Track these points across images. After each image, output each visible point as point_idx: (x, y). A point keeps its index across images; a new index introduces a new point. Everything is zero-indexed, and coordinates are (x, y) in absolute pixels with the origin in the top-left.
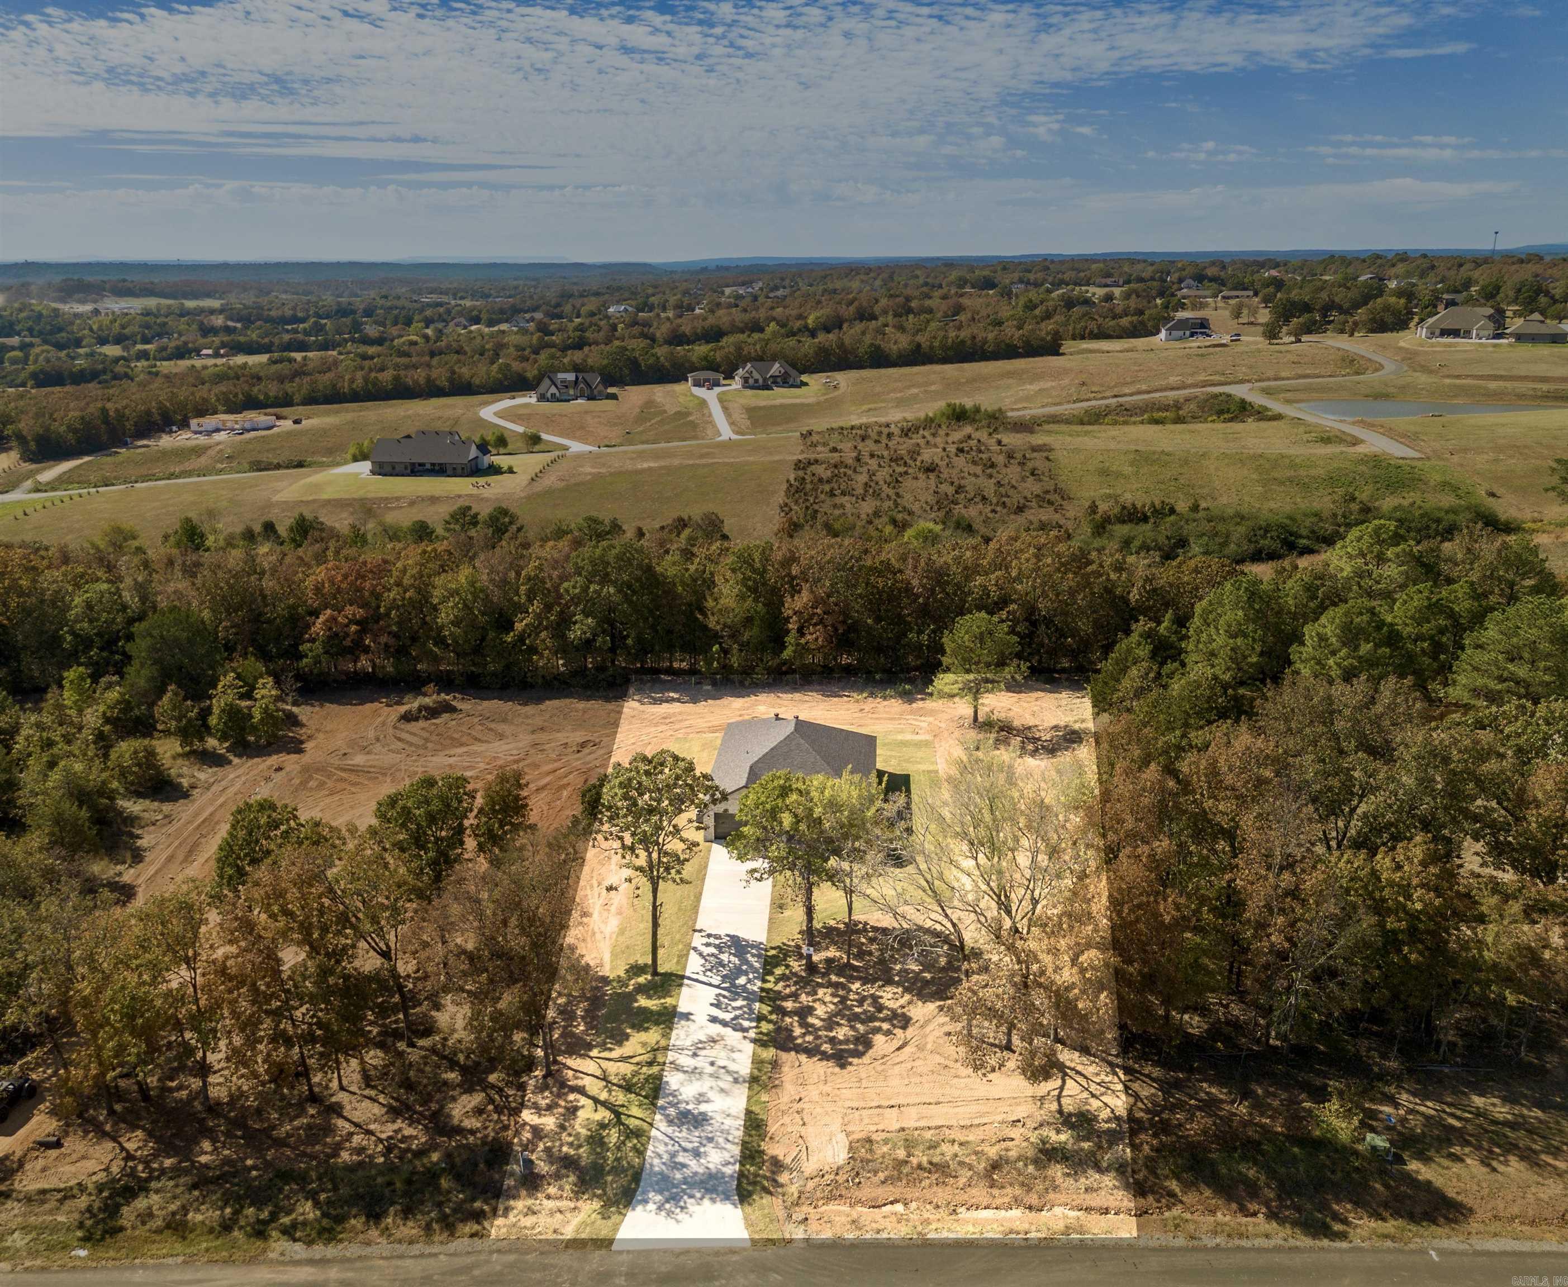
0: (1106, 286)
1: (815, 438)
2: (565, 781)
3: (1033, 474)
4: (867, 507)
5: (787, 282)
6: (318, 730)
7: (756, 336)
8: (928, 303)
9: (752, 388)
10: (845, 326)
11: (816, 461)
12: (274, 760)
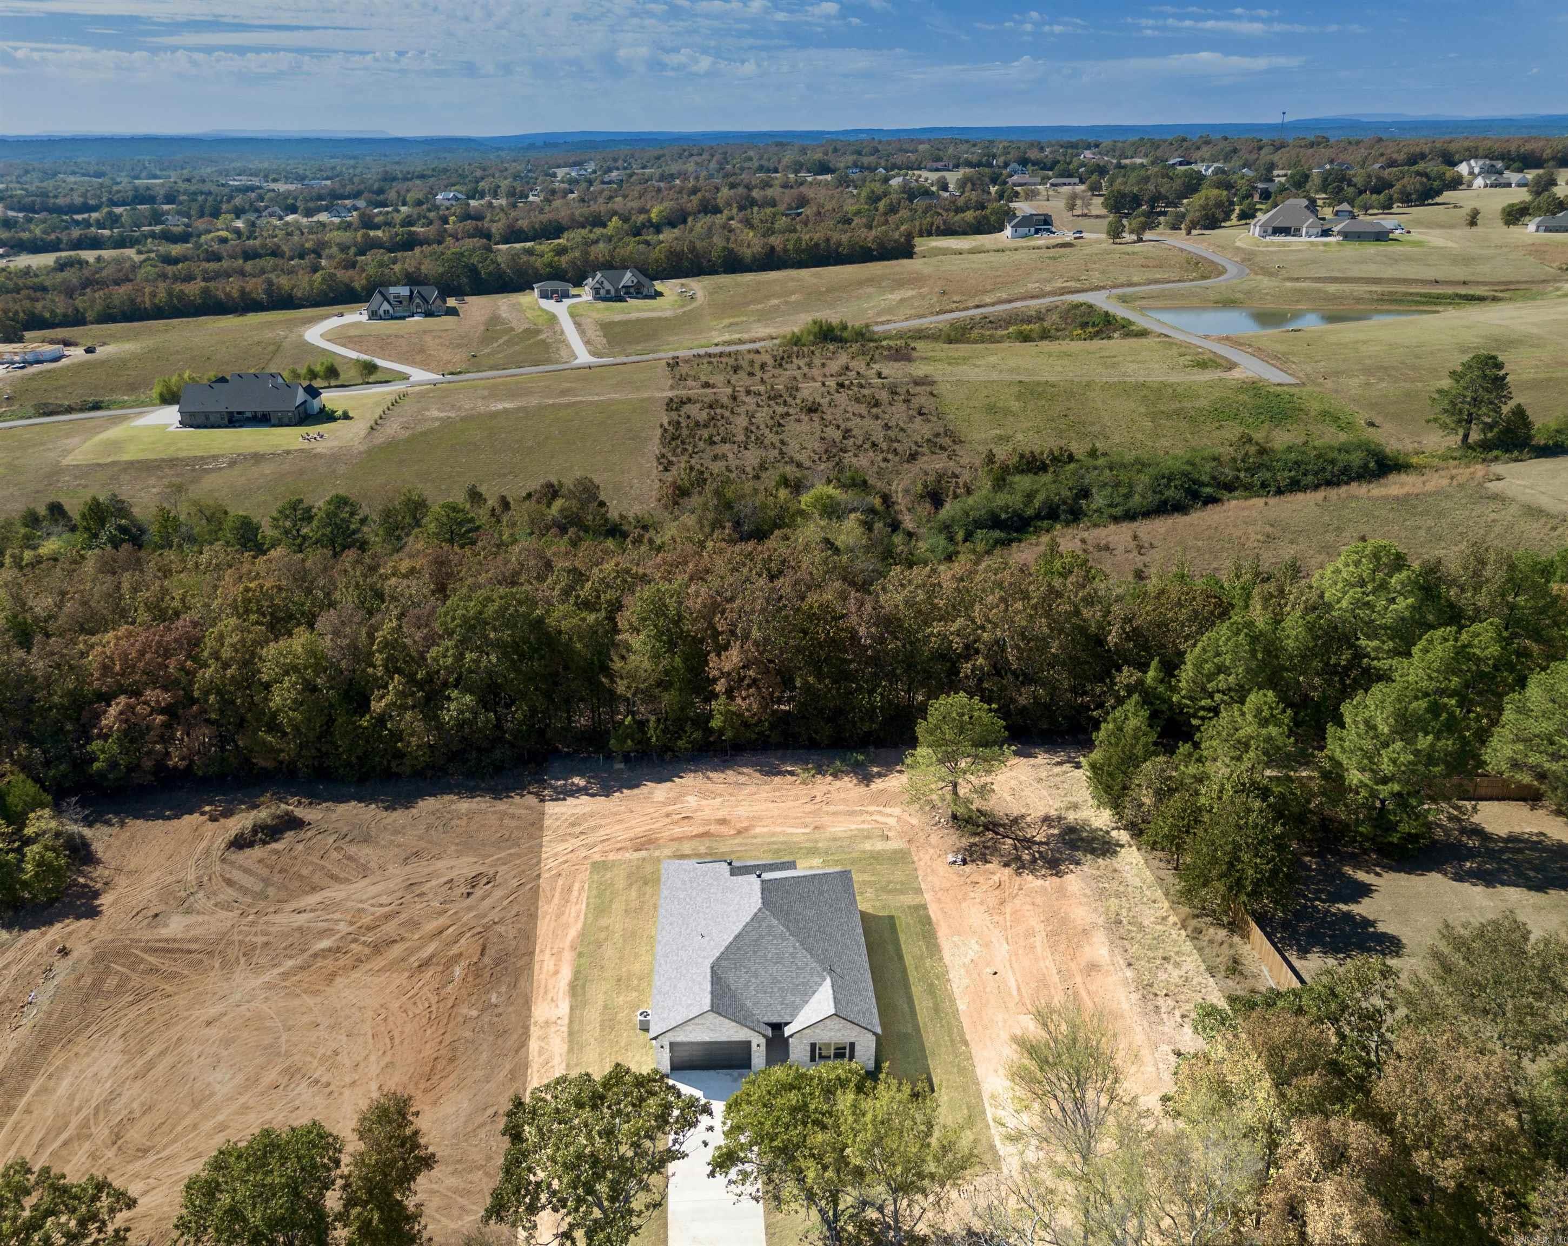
0: (937, 170)
1: (684, 369)
2: (455, 950)
3: (920, 414)
4: (752, 458)
5: (620, 164)
6: (119, 870)
7: (598, 231)
8: (769, 192)
9: (605, 299)
10: (690, 219)
11: (689, 400)
12: (55, 932)
